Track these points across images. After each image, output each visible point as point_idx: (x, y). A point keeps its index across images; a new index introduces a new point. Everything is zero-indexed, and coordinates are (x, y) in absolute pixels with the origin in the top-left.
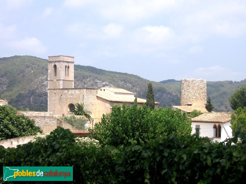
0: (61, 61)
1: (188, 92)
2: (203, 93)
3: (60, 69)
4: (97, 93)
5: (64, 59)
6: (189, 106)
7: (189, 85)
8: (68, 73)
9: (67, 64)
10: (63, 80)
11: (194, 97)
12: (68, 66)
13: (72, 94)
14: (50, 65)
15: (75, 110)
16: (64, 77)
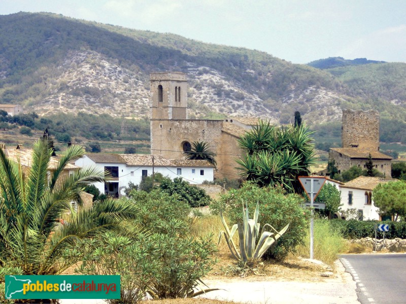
0: (169, 80)
1: (353, 128)
2: (373, 129)
3: (168, 92)
4: (222, 127)
5: (173, 77)
6: (355, 149)
7: (354, 119)
8: (179, 98)
9: (178, 85)
10: (172, 107)
11: (361, 136)
12: (179, 87)
13: (186, 128)
14: (153, 86)
15: (192, 150)
16: (174, 103)
